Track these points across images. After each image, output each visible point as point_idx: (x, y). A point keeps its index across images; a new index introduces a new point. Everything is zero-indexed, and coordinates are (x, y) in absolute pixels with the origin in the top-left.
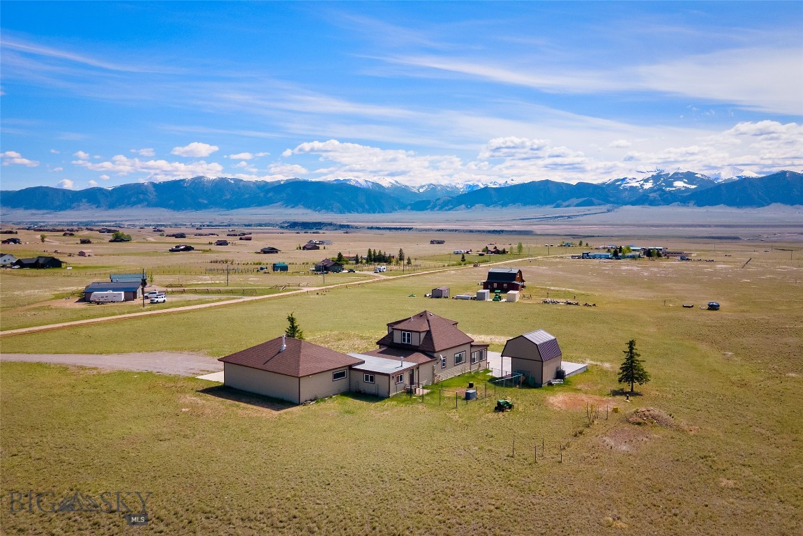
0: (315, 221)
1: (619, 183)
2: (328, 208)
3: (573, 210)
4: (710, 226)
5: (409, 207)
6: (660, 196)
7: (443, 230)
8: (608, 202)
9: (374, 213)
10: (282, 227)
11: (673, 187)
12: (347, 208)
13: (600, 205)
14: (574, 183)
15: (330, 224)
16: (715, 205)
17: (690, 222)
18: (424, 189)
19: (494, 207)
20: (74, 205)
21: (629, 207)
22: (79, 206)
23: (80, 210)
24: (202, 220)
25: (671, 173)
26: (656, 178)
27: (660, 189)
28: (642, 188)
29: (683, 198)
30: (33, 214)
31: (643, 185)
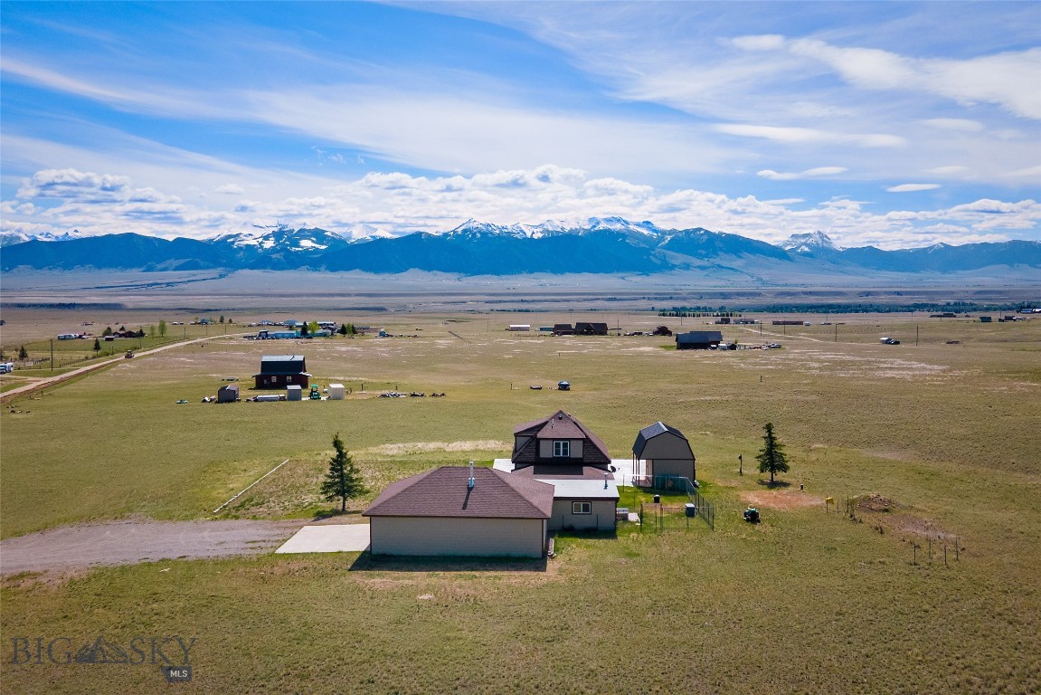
1: (232, 240)
3: (171, 276)
6: (284, 257)
8: (216, 264)
11: (299, 246)
13: (208, 268)
14: (171, 238)
16: (350, 269)
17: (327, 292)
19: (50, 269)
21: (246, 272)
25: (296, 230)
26: (278, 235)
27: (284, 249)
28: (262, 247)
29: (313, 261)
31: (262, 243)
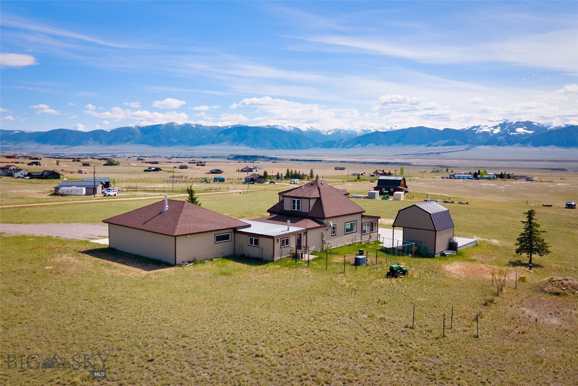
0: (252, 155)
1: (475, 129)
2: (262, 146)
3: (441, 149)
4: (543, 161)
5: (320, 145)
6: (506, 139)
7: (344, 162)
8: (466, 143)
9: (295, 149)
10: (229, 159)
11: (515, 132)
12: (275, 146)
13: (460, 145)
14: (441, 129)
15: (263, 157)
16: (548, 145)
17: (528, 158)
18: (331, 132)
19: (382, 145)
20: (84, 142)
21: (482, 147)
22: (87, 142)
23: (88, 145)
24: (173, 154)
25: (514, 122)
26: (502, 126)
28: (492, 133)
29: (523, 141)
30: (56, 148)
31: (493, 130)
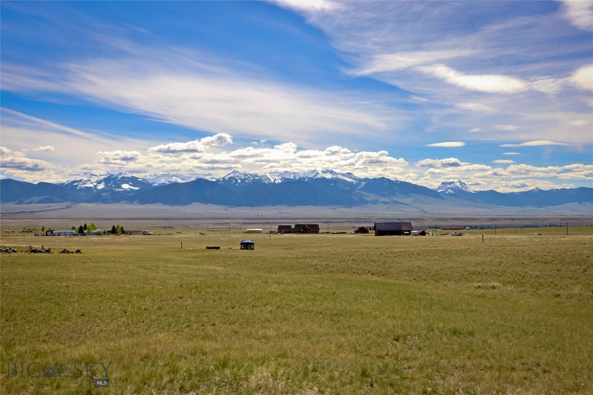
1: (76, 184)
3: (35, 207)
4: (151, 219)
6: (111, 195)
8: (67, 200)
11: (120, 188)
16: (154, 203)
21: (85, 205)
25: (120, 177)
26: (107, 181)
27: (111, 190)
28: (96, 188)
29: (128, 197)
31: (96, 186)
